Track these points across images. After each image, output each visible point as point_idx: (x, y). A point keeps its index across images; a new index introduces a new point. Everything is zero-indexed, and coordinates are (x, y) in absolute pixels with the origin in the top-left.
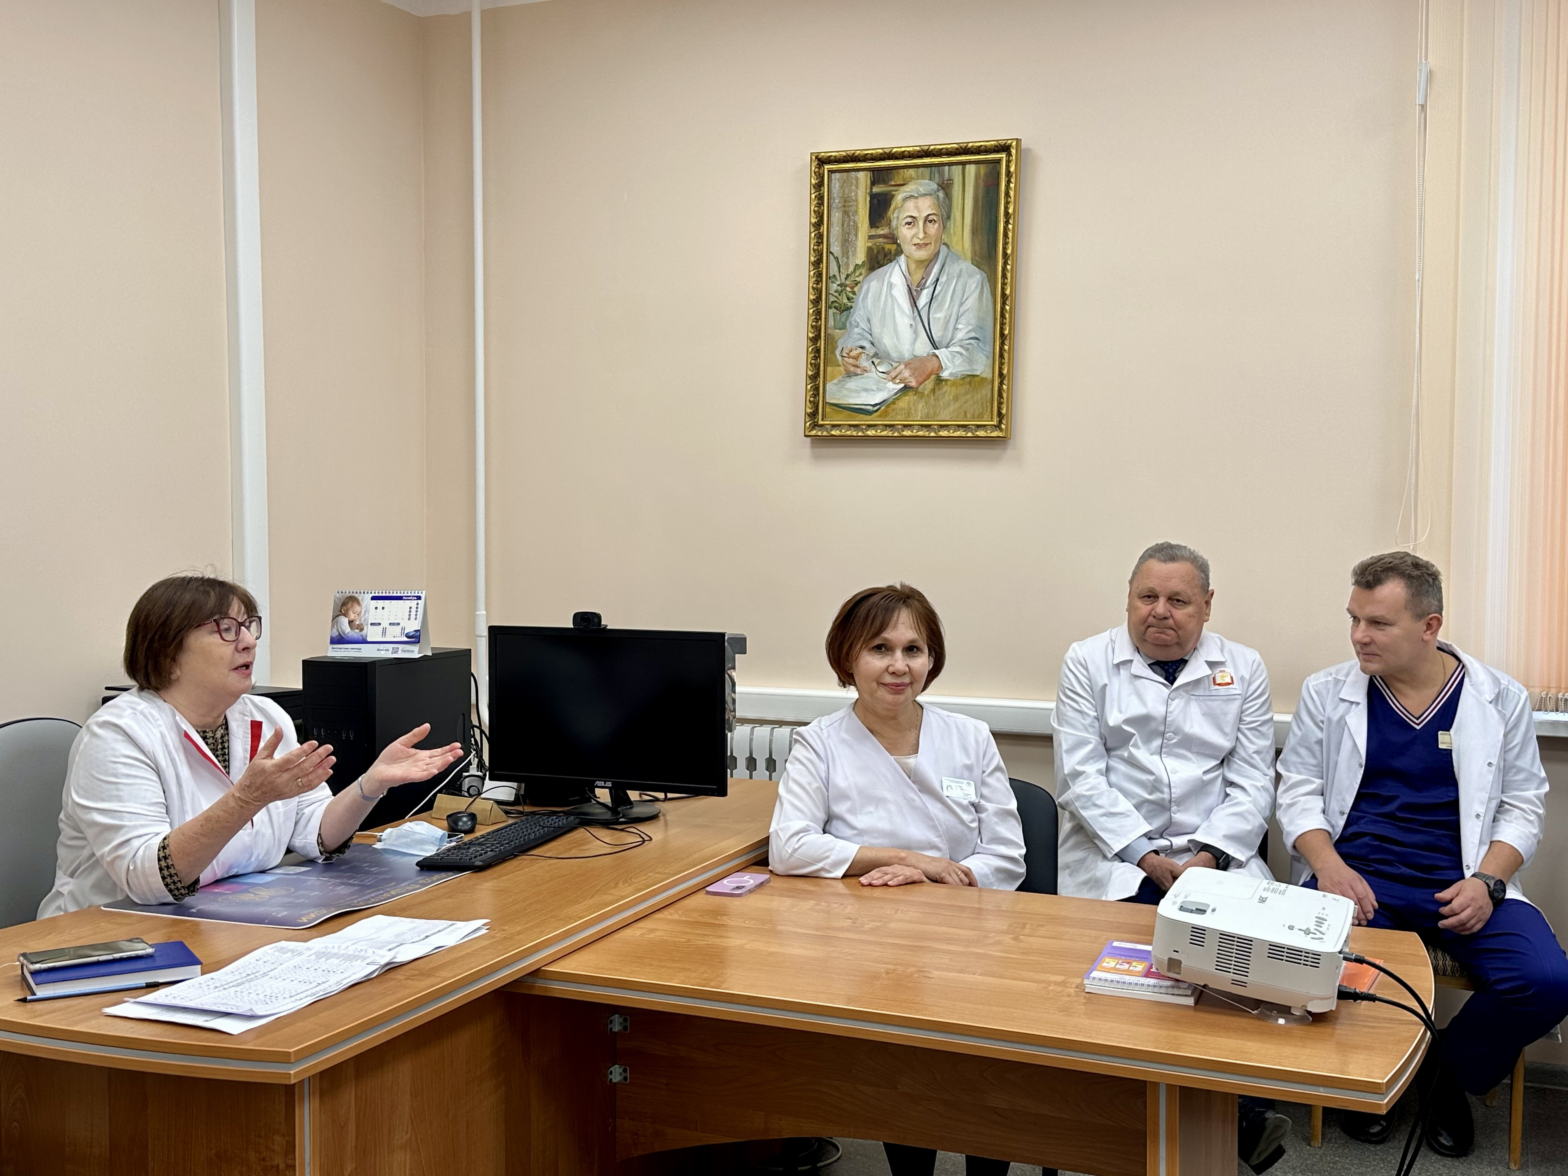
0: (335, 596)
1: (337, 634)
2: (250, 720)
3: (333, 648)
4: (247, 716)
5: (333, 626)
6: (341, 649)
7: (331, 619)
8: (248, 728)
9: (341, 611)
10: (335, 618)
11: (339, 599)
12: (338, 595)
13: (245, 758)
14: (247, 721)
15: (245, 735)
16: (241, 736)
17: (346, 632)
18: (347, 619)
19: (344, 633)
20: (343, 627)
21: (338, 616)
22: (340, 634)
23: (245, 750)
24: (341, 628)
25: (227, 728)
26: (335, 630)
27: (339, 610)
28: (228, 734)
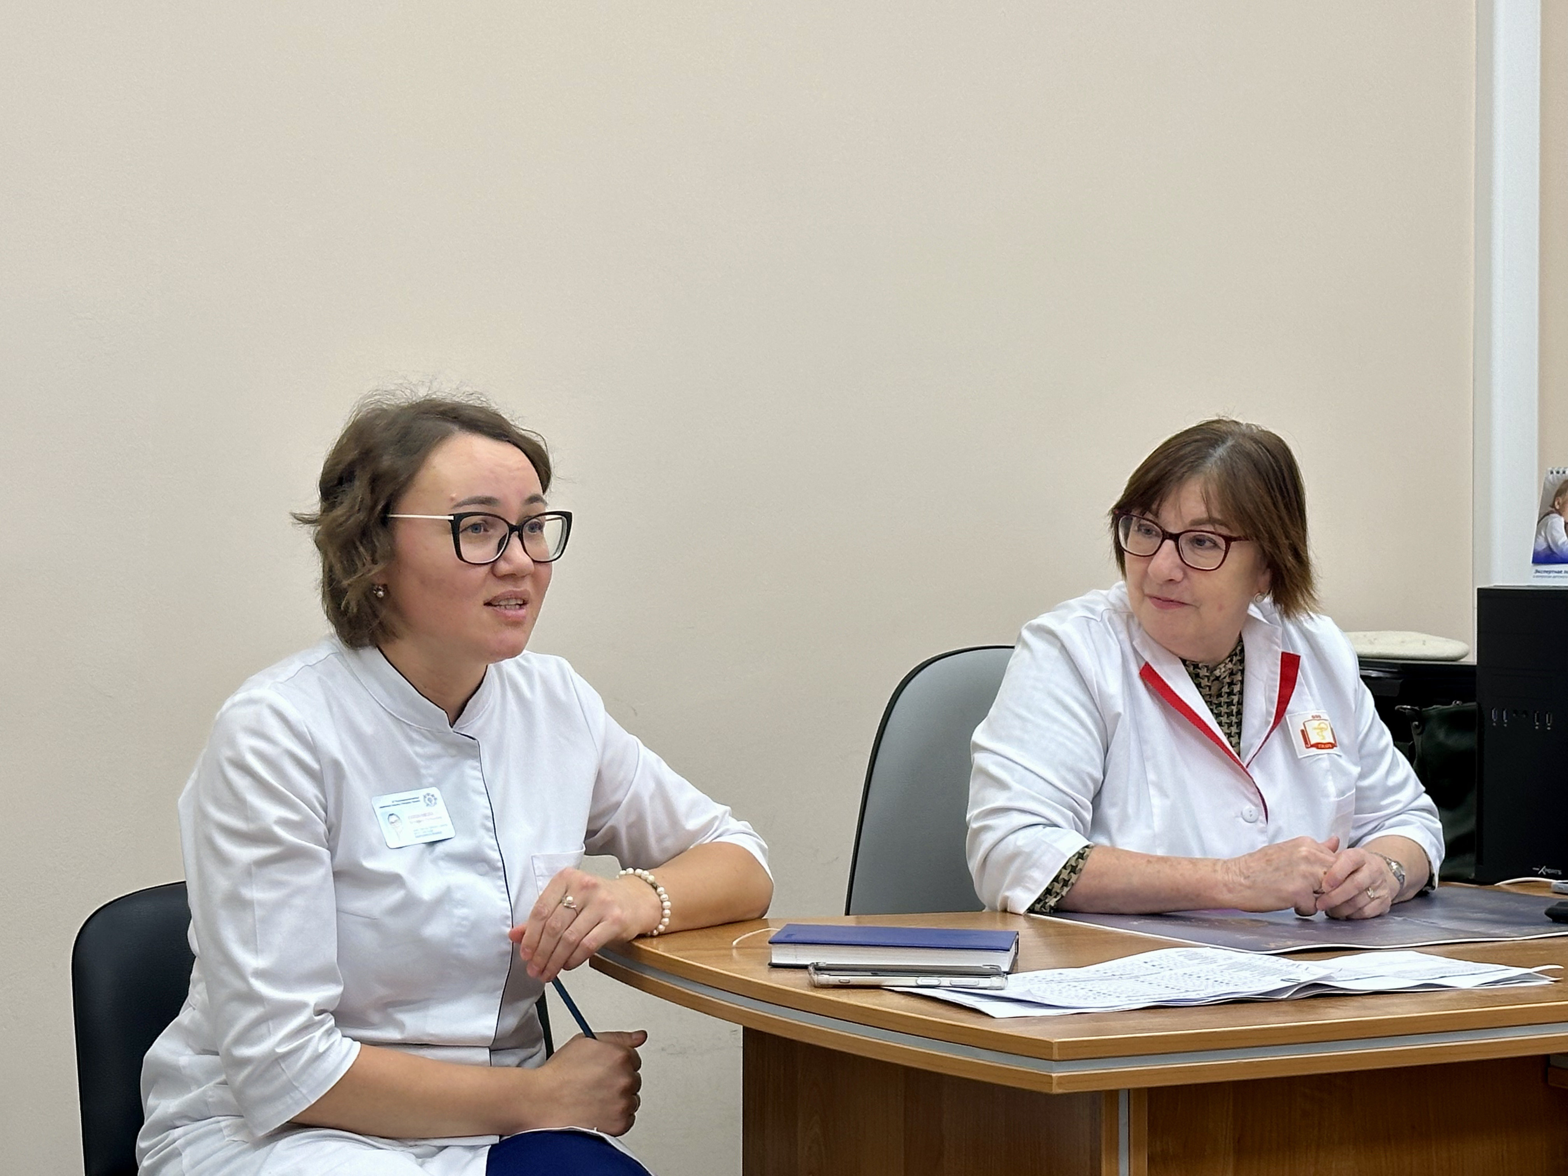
0: (1547, 478)
1: (1545, 546)
2: (1280, 650)
3: (1537, 571)
4: (1277, 644)
5: (1538, 533)
6: (1550, 572)
7: (1537, 520)
8: (1276, 664)
9: (1553, 506)
10: (1543, 517)
11: (1553, 484)
12: (1551, 476)
13: (1269, 713)
14: (1277, 652)
15: (1272, 676)
16: (1265, 679)
17: (1560, 543)
18: (1562, 519)
19: (1556, 545)
20: (1555, 533)
21: (1548, 514)
22: (1549, 546)
23: (1269, 700)
24: (1552, 535)
25: (1242, 661)
26: (1541, 540)
27: (1551, 502)
28: (1242, 671)
